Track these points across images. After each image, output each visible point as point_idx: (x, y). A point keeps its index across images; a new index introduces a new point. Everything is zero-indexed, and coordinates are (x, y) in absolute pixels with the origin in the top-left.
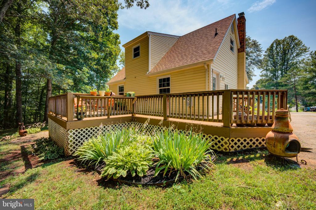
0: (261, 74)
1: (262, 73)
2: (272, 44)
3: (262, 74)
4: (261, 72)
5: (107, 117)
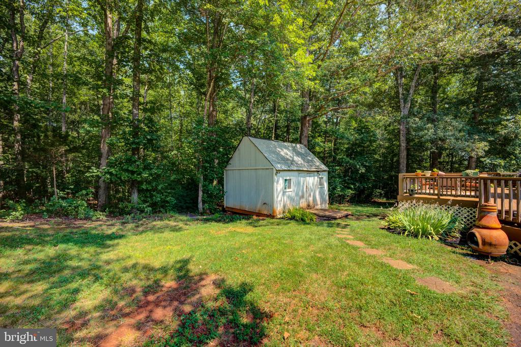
5: (436, 197)
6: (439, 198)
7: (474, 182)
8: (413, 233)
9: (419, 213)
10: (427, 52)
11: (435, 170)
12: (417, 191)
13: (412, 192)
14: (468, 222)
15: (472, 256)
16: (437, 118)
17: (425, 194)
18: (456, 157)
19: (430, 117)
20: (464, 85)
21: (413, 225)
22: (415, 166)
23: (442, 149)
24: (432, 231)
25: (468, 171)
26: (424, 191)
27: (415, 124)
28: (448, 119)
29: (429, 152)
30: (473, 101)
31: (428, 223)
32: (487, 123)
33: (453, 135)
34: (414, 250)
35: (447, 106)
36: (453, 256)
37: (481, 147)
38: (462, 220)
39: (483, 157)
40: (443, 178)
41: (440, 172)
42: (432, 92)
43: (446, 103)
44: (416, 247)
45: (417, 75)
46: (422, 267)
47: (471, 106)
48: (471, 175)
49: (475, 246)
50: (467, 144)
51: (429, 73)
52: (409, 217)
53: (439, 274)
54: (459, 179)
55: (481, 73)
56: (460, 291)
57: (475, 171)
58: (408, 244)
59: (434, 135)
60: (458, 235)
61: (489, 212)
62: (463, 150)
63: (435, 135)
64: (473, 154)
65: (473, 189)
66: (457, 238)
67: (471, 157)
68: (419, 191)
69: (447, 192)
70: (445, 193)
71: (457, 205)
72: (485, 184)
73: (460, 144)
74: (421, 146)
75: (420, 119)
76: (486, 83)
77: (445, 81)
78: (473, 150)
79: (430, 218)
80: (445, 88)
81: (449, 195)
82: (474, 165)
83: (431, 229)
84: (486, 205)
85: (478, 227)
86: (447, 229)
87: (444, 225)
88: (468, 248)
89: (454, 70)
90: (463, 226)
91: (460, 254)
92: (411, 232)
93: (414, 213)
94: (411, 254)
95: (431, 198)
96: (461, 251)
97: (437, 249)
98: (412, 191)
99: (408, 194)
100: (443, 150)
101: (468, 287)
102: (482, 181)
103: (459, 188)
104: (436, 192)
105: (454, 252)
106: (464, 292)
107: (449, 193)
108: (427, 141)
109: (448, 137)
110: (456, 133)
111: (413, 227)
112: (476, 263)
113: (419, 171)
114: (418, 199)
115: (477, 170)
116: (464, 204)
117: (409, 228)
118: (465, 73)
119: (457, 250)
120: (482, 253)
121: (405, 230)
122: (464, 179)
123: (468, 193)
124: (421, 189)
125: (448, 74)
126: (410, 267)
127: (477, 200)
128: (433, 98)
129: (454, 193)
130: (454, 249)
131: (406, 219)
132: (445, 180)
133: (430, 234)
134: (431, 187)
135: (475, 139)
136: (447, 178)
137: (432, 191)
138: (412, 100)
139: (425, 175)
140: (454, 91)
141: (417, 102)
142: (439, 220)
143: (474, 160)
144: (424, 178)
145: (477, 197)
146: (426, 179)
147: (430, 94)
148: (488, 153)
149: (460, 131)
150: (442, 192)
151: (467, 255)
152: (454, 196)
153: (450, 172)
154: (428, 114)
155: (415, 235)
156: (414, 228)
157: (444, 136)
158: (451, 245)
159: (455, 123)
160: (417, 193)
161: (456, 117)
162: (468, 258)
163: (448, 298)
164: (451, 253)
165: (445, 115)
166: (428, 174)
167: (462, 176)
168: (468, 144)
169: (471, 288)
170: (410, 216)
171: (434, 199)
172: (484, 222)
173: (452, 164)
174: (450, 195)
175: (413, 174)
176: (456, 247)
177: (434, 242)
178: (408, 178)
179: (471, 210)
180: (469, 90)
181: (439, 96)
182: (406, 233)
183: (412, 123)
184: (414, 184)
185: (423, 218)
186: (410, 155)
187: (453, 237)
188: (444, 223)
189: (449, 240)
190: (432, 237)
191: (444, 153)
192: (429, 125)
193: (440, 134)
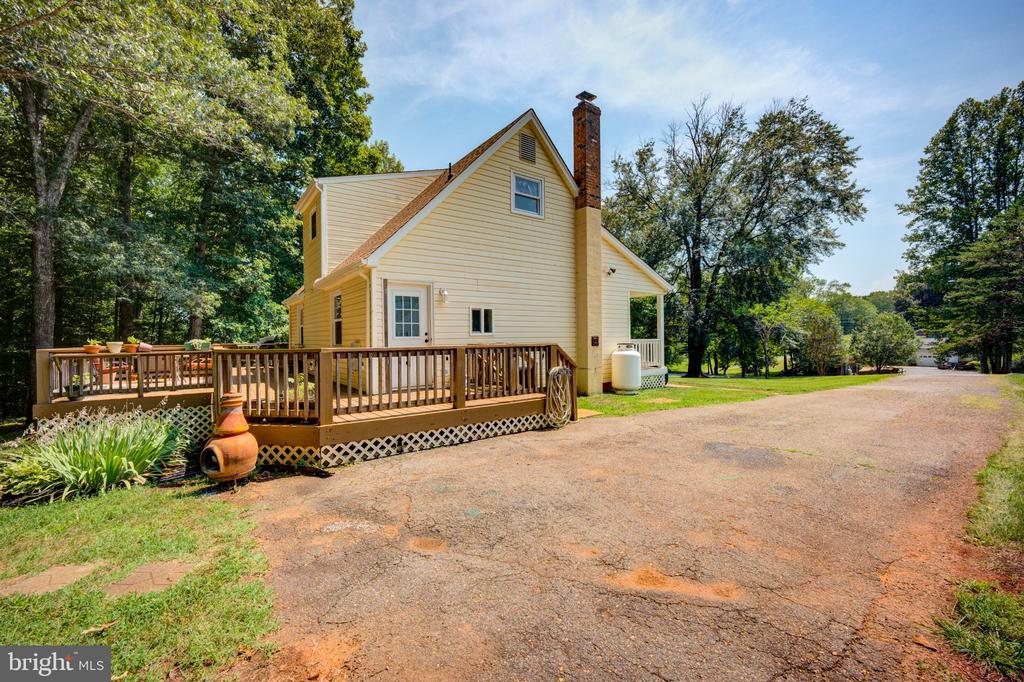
0: (910, 233)
1: (915, 227)
2: (953, 121)
3: (916, 230)
4: (911, 225)
5: (136, 395)
6: (140, 396)
7: (204, 359)
8: (84, 486)
9: (97, 436)
10: (112, 84)
11: (132, 339)
12: (88, 388)
13: (75, 392)
14: (196, 433)
15: (209, 490)
16: (131, 234)
17: (111, 391)
18: (167, 316)
19: (114, 228)
20: (180, 186)
21: (84, 468)
22: (78, 331)
23: (140, 297)
24: (133, 470)
25: (195, 342)
26: (106, 387)
27: (79, 233)
28: (154, 240)
29: (113, 302)
30: (196, 219)
31: (121, 455)
32: (218, 263)
33: (163, 274)
34: (91, 526)
35: (151, 216)
36: (179, 504)
37: (210, 301)
38: (186, 430)
39: (212, 318)
40: (148, 356)
41: (143, 345)
42: (120, 176)
43: (149, 209)
44: (97, 516)
45: (83, 125)
46: (115, 555)
47: (194, 228)
48: (199, 348)
49: (213, 472)
50: (188, 293)
51: (114, 134)
52: (71, 452)
53: (156, 552)
54: (177, 357)
55: (210, 176)
56: (199, 565)
57: (204, 341)
58: (74, 517)
59: (124, 266)
60: (182, 461)
61: (232, 408)
62: (180, 302)
63: (127, 267)
64: (198, 312)
65: (201, 372)
66: (182, 466)
67: (193, 318)
68: (94, 388)
69: (157, 382)
70: (152, 385)
71: (179, 405)
72: (225, 363)
73: (176, 292)
74: (93, 287)
75: (93, 226)
76: (216, 196)
77: (146, 164)
78: (198, 305)
79: (124, 444)
80: (146, 180)
81: (161, 388)
82: (198, 331)
83: (127, 464)
84: (228, 398)
85: (218, 437)
86: (163, 455)
87: (156, 449)
88: (201, 478)
89: (164, 152)
90: (188, 442)
91: (189, 495)
92: (80, 486)
93: (85, 441)
94: (84, 538)
95: (124, 400)
96: (191, 489)
97: (144, 503)
98: (76, 388)
99: (65, 399)
100: (143, 300)
101: (210, 550)
102: (220, 357)
103: (178, 374)
104: (134, 385)
105: (179, 496)
106: (204, 563)
107: (161, 385)
108: (109, 278)
109: (154, 276)
110: (170, 270)
111: (84, 473)
112: (216, 499)
113: (93, 343)
114: (94, 407)
115: (208, 340)
116: (189, 402)
117: (72, 478)
118: (185, 165)
119: (185, 490)
120: (224, 480)
121: (63, 486)
122: (187, 356)
123: (194, 381)
124: (99, 382)
125: (154, 153)
126: (86, 569)
127: (211, 390)
128: (122, 189)
129: (169, 383)
130: (178, 490)
131: (64, 458)
132: (152, 359)
133: (127, 476)
134: (123, 376)
135: (200, 287)
136: (156, 355)
137: (125, 385)
138: (71, 178)
139: (108, 352)
140: (163, 192)
141: (83, 185)
142: (144, 441)
143: (199, 322)
144: (105, 356)
145: (210, 386)
146: (111, 358)
147: (113, 177)
148: (220, 312)
149: (176, 268)
150: (148, 383)
151: (203, 491)
152: (171, 389)
153: (158, 343)
154: (112, 220)
155: (92, 490)
156: (87, 474)
157: (147, 273)
158: (172, 484)
159: (166, 252)
160: (88, 394)
161: (167, 241)
162: (204, 496)
163: (179, 592)
164: (174, 500)
165: (147, 231)
166: (116, 348)
167: (184, 350)
168: (190, 292)
169: (216, 548)
170: (76, 449)
171: (130, 400)
172: (227, 426)
173: (160, 328)
174: (163, 389)
175: (78, 349)
176: (180, 486)
177: (138, 492)
178: (65, 358)
179: (200, 410)
180: (189, 198)
181: (134, 191)
182: (66, 492)
183: (72, 230)
184: (79, 372)
185: (109, 446)
186: (67, 306)
187: (174, 467)
188: (154, 446)
189: (167, 475)
190: (132, 482)
191: (146, 307)
192: (114, 244)
193: (139, 266)
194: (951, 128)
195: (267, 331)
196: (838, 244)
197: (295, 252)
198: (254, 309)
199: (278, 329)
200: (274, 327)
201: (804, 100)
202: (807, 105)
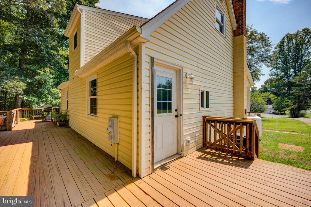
1: (271, 72)
2: (283, 39)
194: (282, 42)
195: (52, 101)
196: (262, 74)
197: (66, 67)
198: (44, 91)
199: (57, 100)
200: (56, 99)
201: (251, 26)
202: (253, 27)
